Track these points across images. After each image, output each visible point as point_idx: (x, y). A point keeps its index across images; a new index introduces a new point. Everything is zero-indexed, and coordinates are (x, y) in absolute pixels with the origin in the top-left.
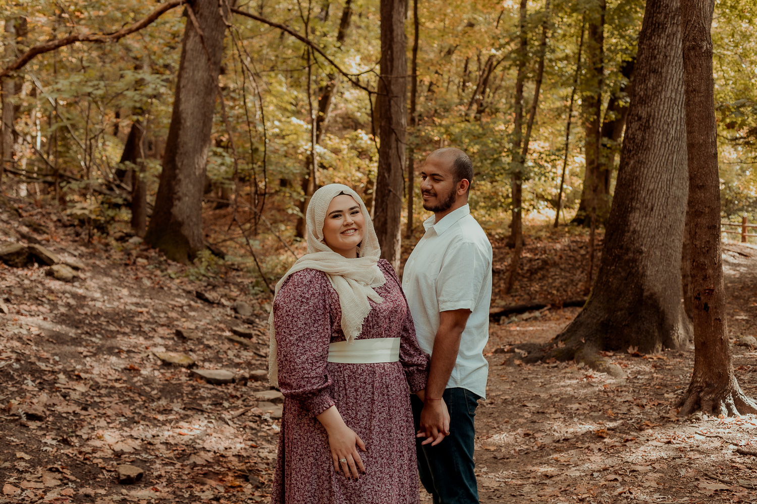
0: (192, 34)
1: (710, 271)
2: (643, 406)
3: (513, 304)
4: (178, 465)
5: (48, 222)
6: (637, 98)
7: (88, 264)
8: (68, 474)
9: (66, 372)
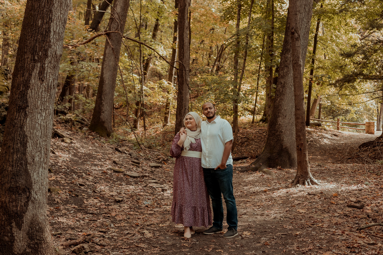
0: (108, 47)
1: (302, 137)
2: (280, 184)
4: (131, 199)
6: (280, 76)
7: (74, 138)
8: (100, 199)
9: (84, 173)
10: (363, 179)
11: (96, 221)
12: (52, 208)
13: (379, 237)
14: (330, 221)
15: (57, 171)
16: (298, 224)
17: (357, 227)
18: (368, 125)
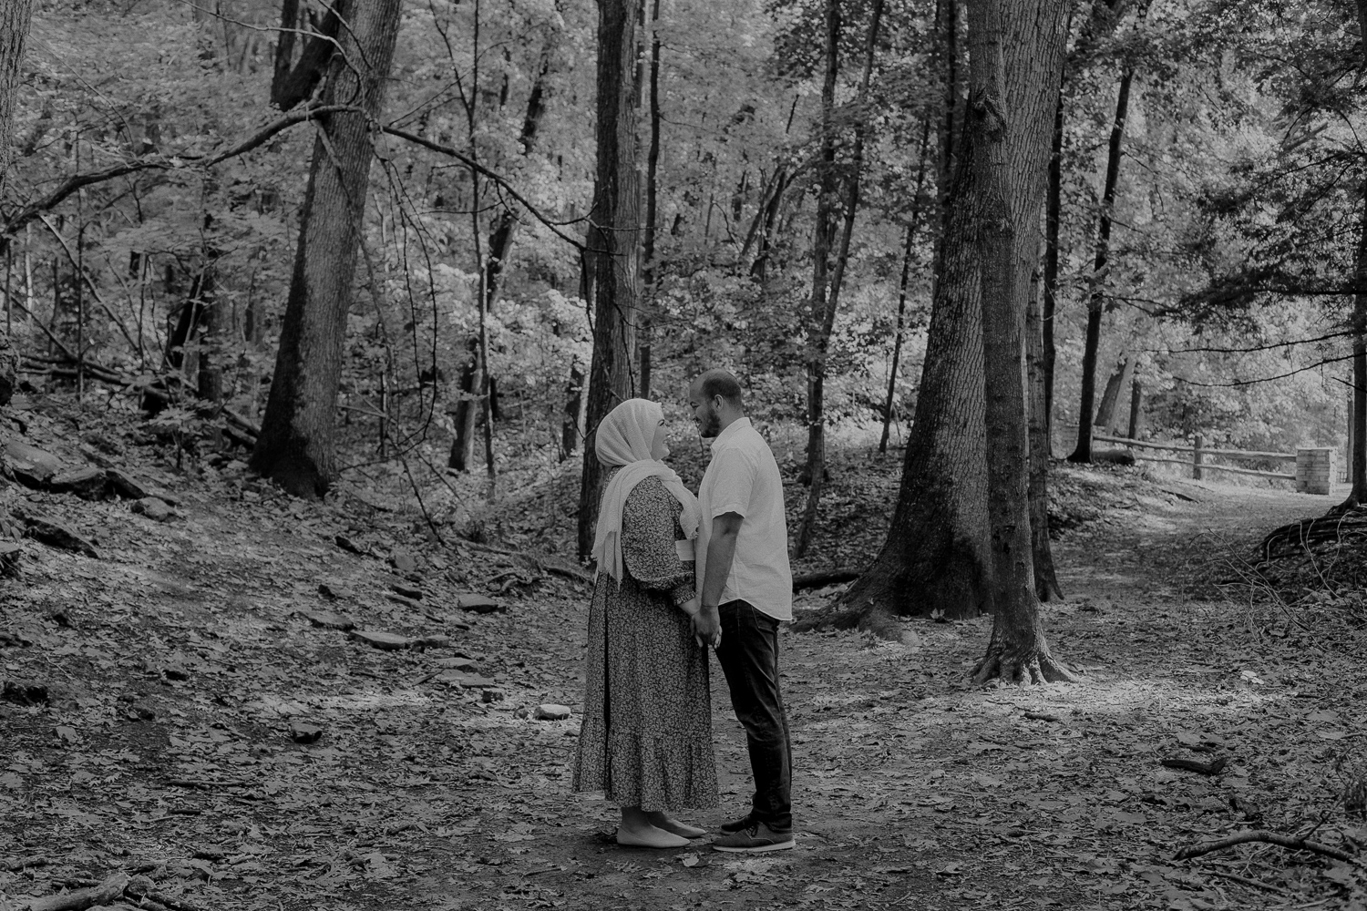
0: (323, 164)
1: (1011, 503)
2: (931, 675)
3: (807, 573)
5: (114, 437)
7: (183, 498)
8: (235, 731)
9: (196, 629)
10: (1242, 661)
11: (197, 814)
12: (37, 764)
13: (1257, 887)
14: (1087, 820)
15: (93, 623)
16: (962, 832)
17: (1183, 844)
18: (1305, 460)
